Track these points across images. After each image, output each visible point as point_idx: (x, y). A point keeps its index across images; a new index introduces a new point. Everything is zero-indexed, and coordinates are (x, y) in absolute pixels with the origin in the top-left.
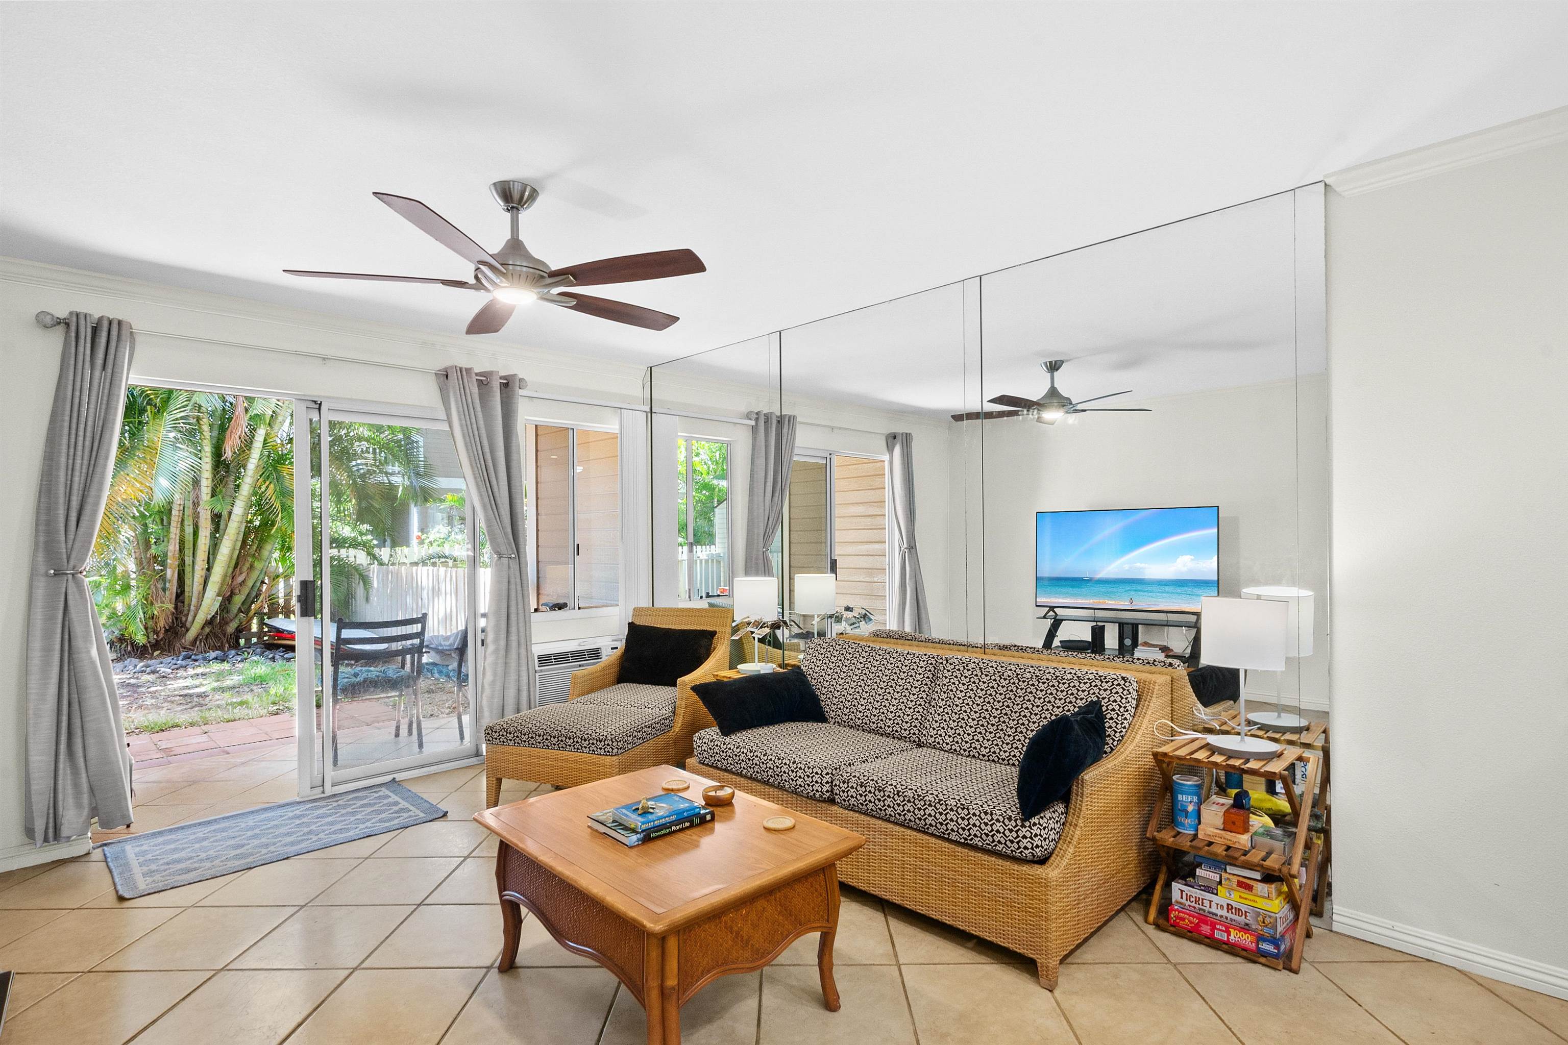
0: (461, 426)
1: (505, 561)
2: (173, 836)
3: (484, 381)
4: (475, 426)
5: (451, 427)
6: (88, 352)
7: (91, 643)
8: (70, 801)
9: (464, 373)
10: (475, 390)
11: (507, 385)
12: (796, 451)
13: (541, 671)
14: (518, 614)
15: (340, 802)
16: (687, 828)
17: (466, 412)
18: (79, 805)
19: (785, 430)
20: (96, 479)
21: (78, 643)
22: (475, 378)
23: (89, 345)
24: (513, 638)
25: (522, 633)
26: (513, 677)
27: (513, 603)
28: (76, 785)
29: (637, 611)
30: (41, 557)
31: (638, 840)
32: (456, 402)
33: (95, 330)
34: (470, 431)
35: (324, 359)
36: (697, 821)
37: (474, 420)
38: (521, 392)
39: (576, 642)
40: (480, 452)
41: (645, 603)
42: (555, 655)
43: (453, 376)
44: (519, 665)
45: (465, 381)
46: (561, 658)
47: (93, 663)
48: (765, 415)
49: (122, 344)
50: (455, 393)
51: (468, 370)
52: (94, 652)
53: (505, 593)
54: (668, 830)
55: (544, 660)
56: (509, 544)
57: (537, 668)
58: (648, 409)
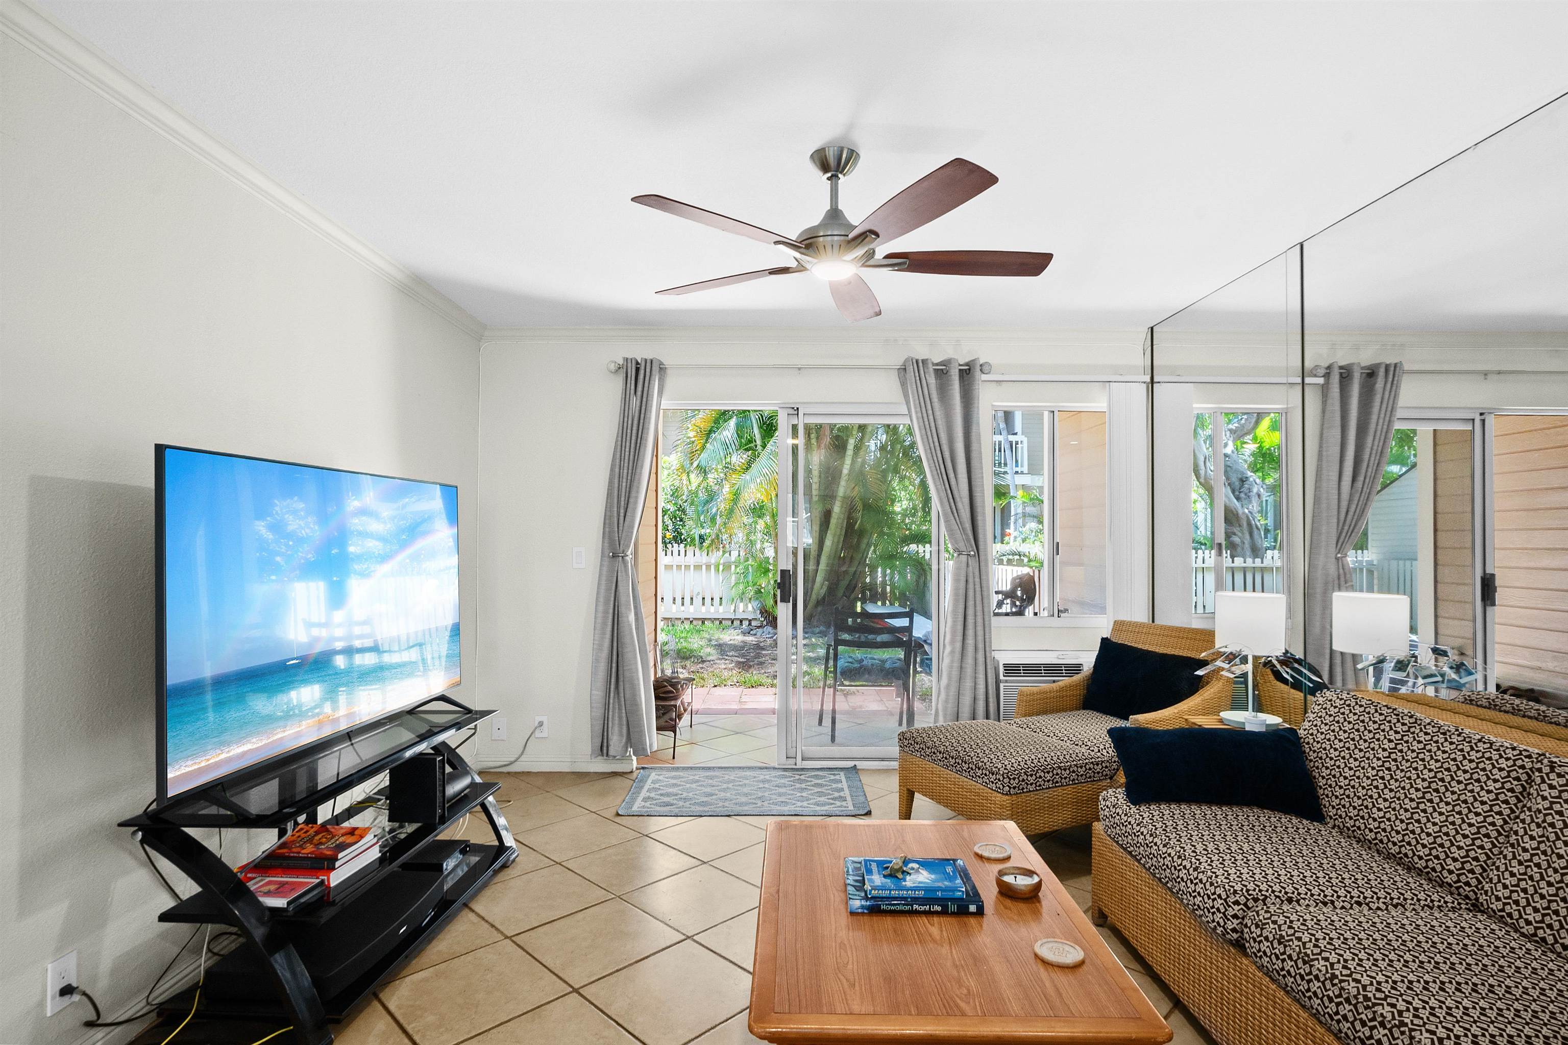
0: (918, 418)
1: (964, 558)
2: (681, 774)
3: (942, 372)
4: (931, 417)
5: (911, 420)
6: (633, 387)
7: (630, 610)
8: (616, 729)
9: (921, 364)
10: (932, 380)
11: (967, 373)
12: (1399, 413)
13: (1006, 681)
14: (975, 616)
15: (802, 777)
16: (937, 913)
17: (924, 403)
18: (621, 735)
19: (1379, 385)
20: (635, 484)
21: (623, 609)
22: (931, 368)
23: (633, 382)
24: (970, 641)
25: (980, 638)
26: (968, 684)
27: (971, 603)
28: (620, 718)
29: (1119, 625)
30: (606, 544)
31: (862, 907)
32: (913, 394)
33: (638, 370)
34: (927, 423)
35: (799, 369)
36: (953, 908)
37: (930, 412)
38: (984, 377)
39: (1055, 654)
40: (937, 444)
41: (1141, 616)
42: (1025, 666)
43: (910, 369)
44: (975, 671)
45: (922, 372)
46: (1032, 669)
47: (630, 626)
48: (1341, 368)
49: (653, 377)
50: (911, 385)
51: (924, 362)
52: (632, 617)
53: (962, 592)
54: (907, 908)
55: (1012, 669)
56: (968, 540)
57: (1002, 677)
58: (1148, 378)
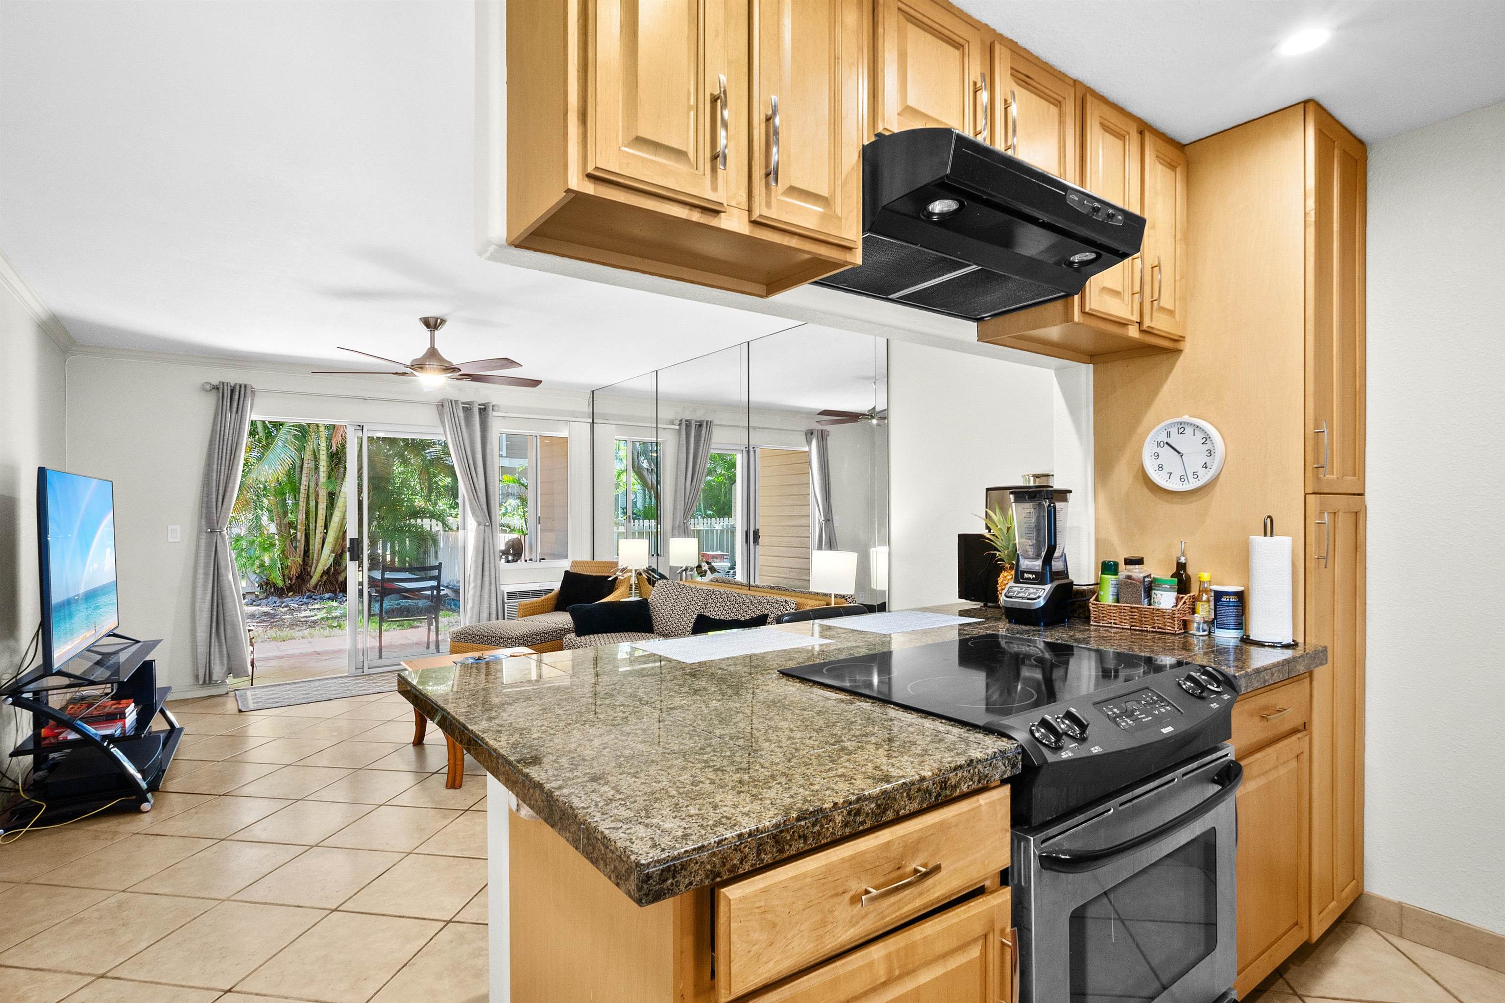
0: (452, 438)
1: (482, 527)
2: (273, 689)
3: (468, 409)
4: (461, 438)
5: (446, 438)
6: (229, 404)
7: (229, 571)
8: (217, 661)
9: (454, 403)
10: (461, 414)
11: (484, 410)
12: (713, 446)
13: (509, 603)
14: (490, 563)
17: (456, 428)
18: (222, 663)
19: (703, 432)
20: (232, 477)
21: (222, 571)
22: (461, 406)
23: (229, 400)
24: (487, 579)
25: (493, 576)
26: (485, 605)
27: (487, 555)
28: (221, 652)
29: (574, 564)
30: (203, 523)
32: (448, 422)
33: (232, 391)
34: (458, 441)
35: (364, 399)
37: (460, 434)
38: (495, 414)
39: (538, 585)
40: (464, 455)
41: (587, 557)
42: (520, 592)
43: (446, 405)
44: (490, 597)
45: (454, 409)
46: (525, 594)
47: (229, 582)
48: (687, 421)
49: (246, 399)
50: (447, 416)
51: (456, 402)
52: (230, 576)
53: (481, 549)
55: (511, 595)
56: (485, 516)
57: (506, 601)
58: (591, 421)
